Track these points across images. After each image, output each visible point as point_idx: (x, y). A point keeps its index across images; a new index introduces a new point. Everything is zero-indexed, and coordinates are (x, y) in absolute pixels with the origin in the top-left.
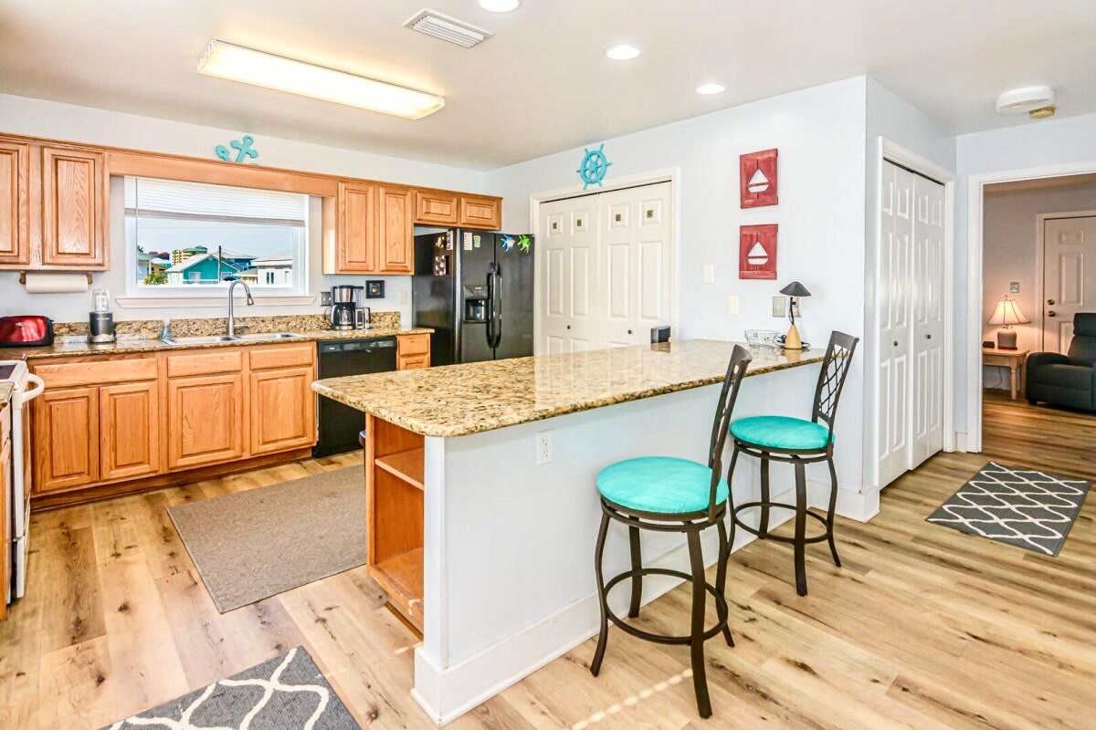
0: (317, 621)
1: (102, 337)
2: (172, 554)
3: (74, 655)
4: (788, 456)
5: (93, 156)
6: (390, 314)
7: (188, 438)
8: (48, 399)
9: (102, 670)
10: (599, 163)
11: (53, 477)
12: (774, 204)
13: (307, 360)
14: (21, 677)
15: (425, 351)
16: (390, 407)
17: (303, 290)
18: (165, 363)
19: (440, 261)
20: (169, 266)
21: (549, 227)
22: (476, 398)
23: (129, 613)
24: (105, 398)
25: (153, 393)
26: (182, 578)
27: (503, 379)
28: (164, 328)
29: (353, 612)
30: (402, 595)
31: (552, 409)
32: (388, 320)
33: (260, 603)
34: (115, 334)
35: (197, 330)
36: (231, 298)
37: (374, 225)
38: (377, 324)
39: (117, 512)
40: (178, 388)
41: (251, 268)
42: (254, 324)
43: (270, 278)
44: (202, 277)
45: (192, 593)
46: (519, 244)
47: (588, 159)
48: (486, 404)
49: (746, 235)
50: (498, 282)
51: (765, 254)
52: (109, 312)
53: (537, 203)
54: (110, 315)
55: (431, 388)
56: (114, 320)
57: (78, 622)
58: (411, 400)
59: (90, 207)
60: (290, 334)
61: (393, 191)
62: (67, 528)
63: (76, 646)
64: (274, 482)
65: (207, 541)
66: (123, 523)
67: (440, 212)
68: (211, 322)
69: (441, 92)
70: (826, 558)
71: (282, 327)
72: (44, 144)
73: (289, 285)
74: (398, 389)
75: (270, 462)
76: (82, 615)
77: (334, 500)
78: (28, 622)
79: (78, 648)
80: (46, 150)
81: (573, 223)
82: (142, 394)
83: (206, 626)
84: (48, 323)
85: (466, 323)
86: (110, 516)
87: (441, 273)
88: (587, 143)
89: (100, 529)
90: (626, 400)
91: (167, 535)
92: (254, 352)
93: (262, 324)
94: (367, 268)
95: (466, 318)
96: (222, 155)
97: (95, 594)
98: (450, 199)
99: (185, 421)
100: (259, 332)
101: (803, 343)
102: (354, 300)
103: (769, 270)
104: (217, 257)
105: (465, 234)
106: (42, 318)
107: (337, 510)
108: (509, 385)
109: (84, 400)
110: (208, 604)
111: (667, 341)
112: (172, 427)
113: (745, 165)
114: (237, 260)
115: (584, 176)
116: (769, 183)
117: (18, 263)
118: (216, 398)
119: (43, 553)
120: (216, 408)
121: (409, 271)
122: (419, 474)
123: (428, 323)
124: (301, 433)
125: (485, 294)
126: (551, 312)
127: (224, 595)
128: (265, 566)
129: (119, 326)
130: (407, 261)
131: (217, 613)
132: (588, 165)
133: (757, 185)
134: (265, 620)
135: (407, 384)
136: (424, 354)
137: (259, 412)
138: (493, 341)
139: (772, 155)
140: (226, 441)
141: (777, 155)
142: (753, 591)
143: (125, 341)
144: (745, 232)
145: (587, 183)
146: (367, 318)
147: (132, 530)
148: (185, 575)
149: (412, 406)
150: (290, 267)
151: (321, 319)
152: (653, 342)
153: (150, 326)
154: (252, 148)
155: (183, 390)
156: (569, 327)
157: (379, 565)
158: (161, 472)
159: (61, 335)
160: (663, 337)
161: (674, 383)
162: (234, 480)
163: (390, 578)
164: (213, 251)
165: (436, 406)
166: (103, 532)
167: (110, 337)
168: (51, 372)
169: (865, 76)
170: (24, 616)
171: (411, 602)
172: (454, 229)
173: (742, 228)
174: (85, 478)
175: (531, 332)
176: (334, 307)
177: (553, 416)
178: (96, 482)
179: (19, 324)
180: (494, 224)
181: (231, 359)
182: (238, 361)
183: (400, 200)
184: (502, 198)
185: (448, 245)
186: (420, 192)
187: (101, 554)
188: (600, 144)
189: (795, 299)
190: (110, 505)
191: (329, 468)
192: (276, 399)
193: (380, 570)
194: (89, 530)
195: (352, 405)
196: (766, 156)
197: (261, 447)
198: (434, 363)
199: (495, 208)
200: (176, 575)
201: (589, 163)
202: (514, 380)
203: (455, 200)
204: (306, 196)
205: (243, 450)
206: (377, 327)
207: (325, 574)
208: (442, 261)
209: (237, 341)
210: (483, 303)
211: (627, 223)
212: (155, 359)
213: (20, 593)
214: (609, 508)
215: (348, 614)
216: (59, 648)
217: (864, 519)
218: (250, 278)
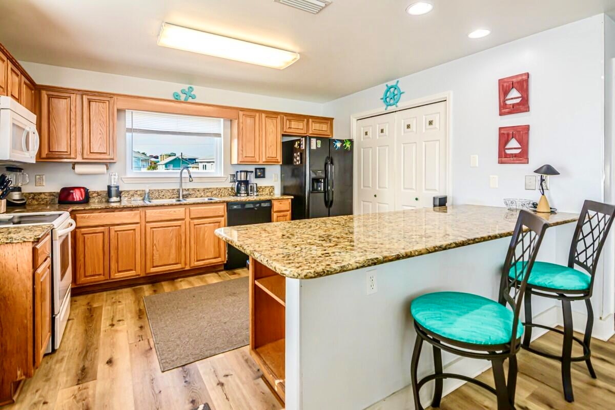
0: (218, 384)
1: (114, 199)
2: (141, 327)
3: (76, 392)
4: (555, 294)
5: (109, 99)
6: (268, 187)
7: (156, 257)
8: (82, 233)
9: (90, 406)
10: (396, 92)
11: (86, 276)
12: (527, 111)
13: (221, 213)
14: (46, 405)
15: (288, 209)
16: (261, 251)
17: (220, 173)
18: (144, 214)
19: (297, 156)
20: (159, 162)
21: (363, 134)
22: (322, 246)
23: (111, 366)
24: (112, 233)
25: (138, 231)
26: (144, 344)
27: (339, 231)
28: (145, 194)
29: (241, 379)
30: (271, 375)
31: (381, 257)
32: (267, 191)
33: (186, 367)
34: (120, 197)
35: (163, 195)
36: (181, 178)
37: (259, 135)
38: (262, 193)
39: (117, 297)
40: (151, 228)
41: (196, 162)
42: (194, 192)
43: (205, 167)
44: (174, 167)
45: (148, 355)
46: (344, 145)
47: (388, 91)
48: (330, 251)
49: (504, 134)
50: (331, 168)
51: (520, 146)
52: (118, 185)
53: (355, 120)
54: (118, 187)
55: (290, 236)
56: (120, 190)
57: (83, 369)
58: (276, 245)
59: (107, 127)
60: (212, 198)
61: (270, 116)
62: (91, 306)
63: (79, 386)
64: (202, 284)
65: (161, 320)
66: (120, 305)
67: (297, 127)
68: (171, 191)
69: (297, 49)
70: (584, 370)
71: (209, 194)
72: (83, 93)
73: (213, 171)
74: (268, 236)
75: (202, 271)
76: (87, 364)
77: (234, 298)
78: (58, 365)
79: (79, 388)
80: (84, 96)
81: (378, 131)
82: (132, 231)
83: (152, 380)
84: (86, 191)
85: (312, 192)
86: (113, 300)
87: (297, 163)
88: (387, 81)
89: (107, 308)
90: (436, 251)
91: (140, 314)
92: (192, 208)
93: (198, 193)
94: (255, 160)
95: (312, 190)
96: (176, 97)
97: (96, 350)
98: (302, 119)
99: (154, 247)
100: (196, 197)
101: (551, 208)
102: (248, 179)
103: (522, 156)
104: (180, 158)
105: (312, 139)
106: (83, 188)
107: (235, 304)
108: (345, 236)
109: (101, 234)
110: (156, 364)
111: (445, 205)
112: (148, 250)
113: (503, 85)
114: (189, 159)
115: (386, 101)
116: (522, 97)
117: (70, 158)
118: (171, 234)
119: (75, 321)
120: (171, 240)
121: (279, 162)
122: (282, 296)
123: (290, 193)
124: (218, 256)
125: (323, 176)
126: (364, 186)
127: (165, 359)
128: (191, 340)
129: (123, 193)
130: (278, 156)
131: (160, 371)
132: (388, 95)
133: (512, 99)
134: (187, 379)
135: (275, 233)
136: (288, 211)
137: (194, 243)
138: (328, 203)
139: (524, 77)
140: (176, 259)
141: (528, 77)
142: (528, 394)
143: (125, 202)
144: (502, 132)
145: (388, 106)
146: (255, 190)
147: (123, 310)
148: (147, 343)
149: (276, 251)
150: (213, 162)
151: (230, 190)
152: (435, 206)
153: (139, 193)
154: (192, 93)
155: (154, 229)
156: (375, 196)
157: (257, 350)
158: (141, 276)
159: (93, 197)
160: (441, 203)
161: (470, 238)
162: (181, 281)
163: (264, 361)
164: (178, 155)
165: (294, 251)
166: (108, 310)
167: (118, 199)
168: (85, 218)
169: (603, 14)
170: (57, 362)
171: (277, 382)
172: (305, 137)
173: (500, 129)
174: (102, 278)
175: (352, 199)
176: (237, 183)
177: (382, 263)
178: (108, 280)
179: (72, 191)
180: (329, 134)
181: (179, 212)
182: (183, 213)
183: (274, 120)
184: (333, 119)
185: (302, 146)
186: (285, 116)
187: (104, 324)
188: (396, 81)
189: (544, 176)
190: (115, 293)
191: (233, 277)
192: (204, 235)
193: (258, 354)
194: (101, 307)
195: (237, 247)
196: (520, 78)
197: (195, 263)
198: (293, 218)
199: (329, 124)
200: (142, 342)
201: (389, 93)
202: (347, 232)
203: (306, 120)
204: (222, 120)
205: (186, 264)
206: (261, 195)
207: (225, 349)
208: (298, 156)
209: (184, 202)
210: (322, 181)
211: (414, 130)
212: (139, 212)
213: (57, 346)
214: (422, 332)
215: (238, 381)
216: (69, 387)
217: (606, 338)
218: (195, 167)
